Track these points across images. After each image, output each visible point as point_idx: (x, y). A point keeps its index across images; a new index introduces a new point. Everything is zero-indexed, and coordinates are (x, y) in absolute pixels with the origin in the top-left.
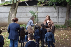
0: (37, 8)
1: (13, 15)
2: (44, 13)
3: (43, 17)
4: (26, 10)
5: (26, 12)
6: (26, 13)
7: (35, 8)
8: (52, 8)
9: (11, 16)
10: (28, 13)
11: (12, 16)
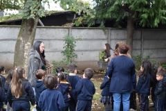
0: (70, 30)
1: (28, 45)
2: (84, 42)
3: (81, 51)
4: (48, 36)
5: (49, 40)
6: (48, 42)
7: (67, 30)
8: (99, 31)
9: (24, 47)
10: (52, 42)
11: (26, 47)
